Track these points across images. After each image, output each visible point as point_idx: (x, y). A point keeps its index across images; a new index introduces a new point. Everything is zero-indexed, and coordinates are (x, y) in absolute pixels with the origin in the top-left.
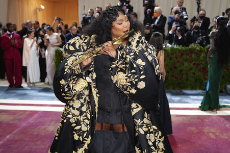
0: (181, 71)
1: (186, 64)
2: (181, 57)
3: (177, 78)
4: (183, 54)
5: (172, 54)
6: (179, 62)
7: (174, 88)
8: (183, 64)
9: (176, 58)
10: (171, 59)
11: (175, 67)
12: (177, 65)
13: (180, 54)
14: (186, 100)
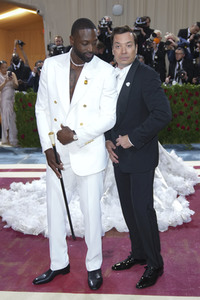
0: (189, 117)
1: (195, 108)
2: (189, 99)
3: (183, 128)
4: (191, 95)
5: (176, 95)
6: (186, 105)
7: (180, 142)
8: (191, 109)
9: (183, 100)
10: (175, 102)
11: (181, 113)
12: (184, 109)
13: (187, 95)
14: (196, 156)
